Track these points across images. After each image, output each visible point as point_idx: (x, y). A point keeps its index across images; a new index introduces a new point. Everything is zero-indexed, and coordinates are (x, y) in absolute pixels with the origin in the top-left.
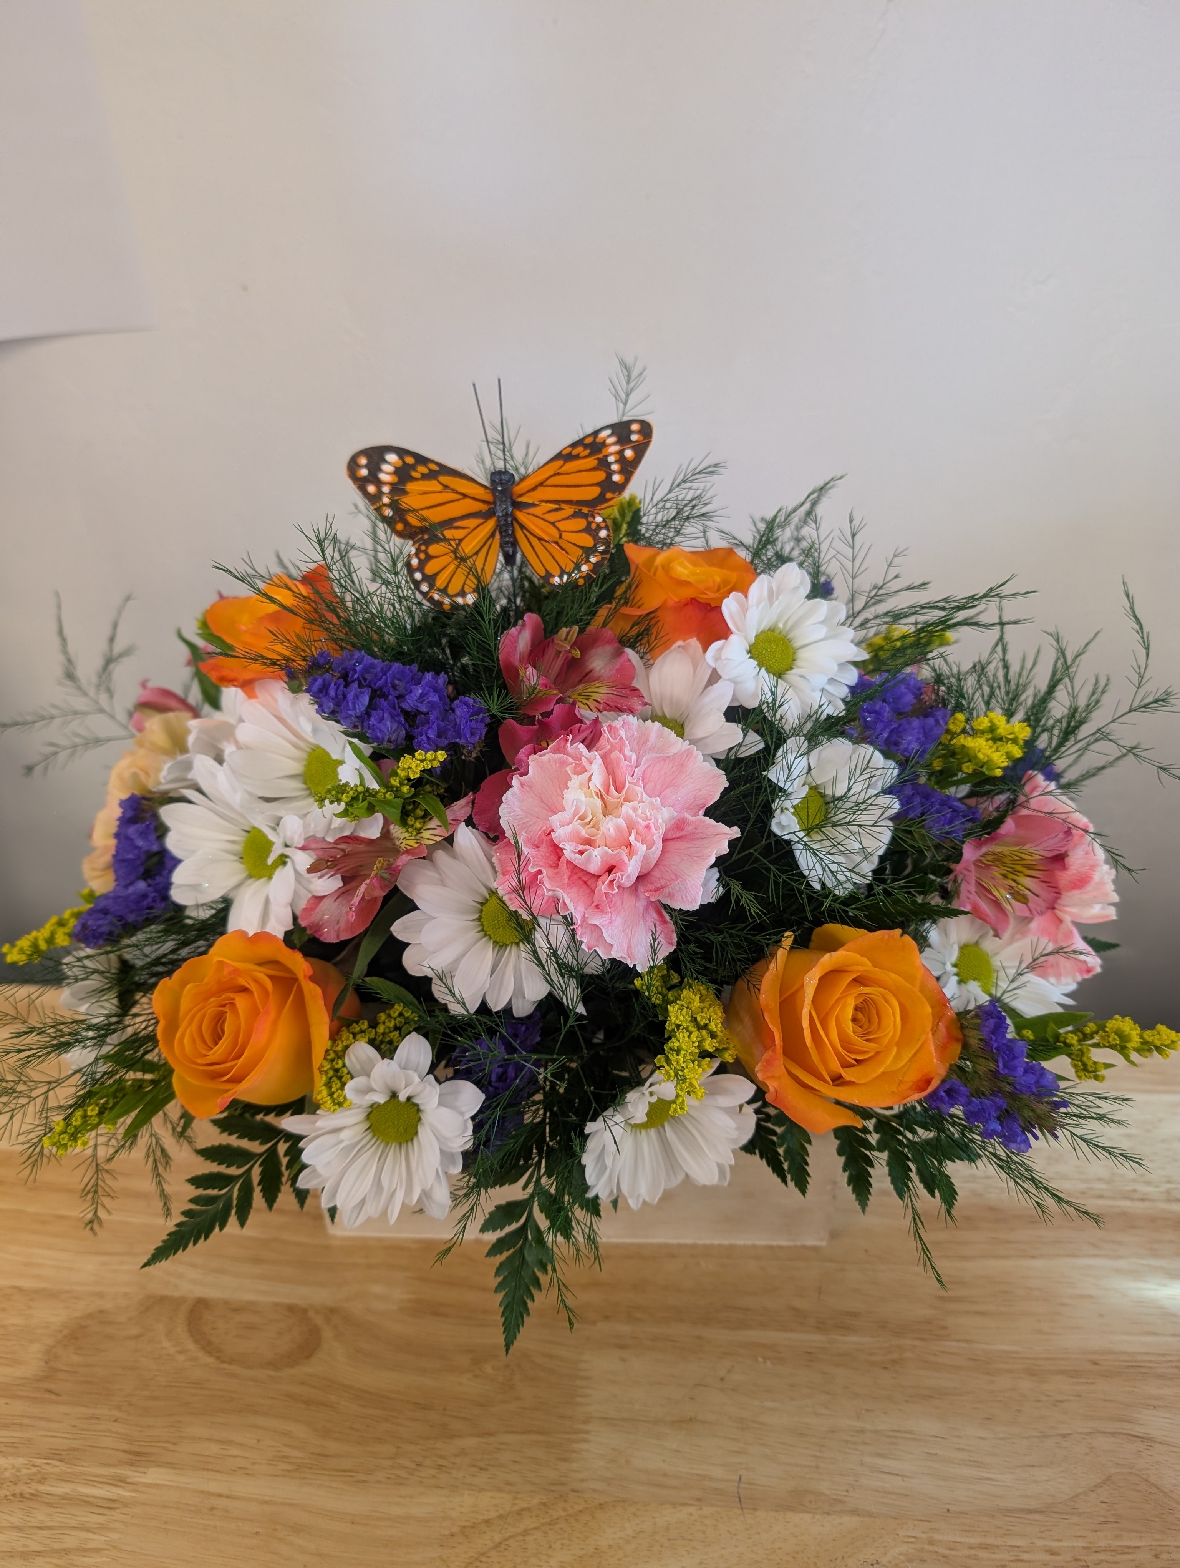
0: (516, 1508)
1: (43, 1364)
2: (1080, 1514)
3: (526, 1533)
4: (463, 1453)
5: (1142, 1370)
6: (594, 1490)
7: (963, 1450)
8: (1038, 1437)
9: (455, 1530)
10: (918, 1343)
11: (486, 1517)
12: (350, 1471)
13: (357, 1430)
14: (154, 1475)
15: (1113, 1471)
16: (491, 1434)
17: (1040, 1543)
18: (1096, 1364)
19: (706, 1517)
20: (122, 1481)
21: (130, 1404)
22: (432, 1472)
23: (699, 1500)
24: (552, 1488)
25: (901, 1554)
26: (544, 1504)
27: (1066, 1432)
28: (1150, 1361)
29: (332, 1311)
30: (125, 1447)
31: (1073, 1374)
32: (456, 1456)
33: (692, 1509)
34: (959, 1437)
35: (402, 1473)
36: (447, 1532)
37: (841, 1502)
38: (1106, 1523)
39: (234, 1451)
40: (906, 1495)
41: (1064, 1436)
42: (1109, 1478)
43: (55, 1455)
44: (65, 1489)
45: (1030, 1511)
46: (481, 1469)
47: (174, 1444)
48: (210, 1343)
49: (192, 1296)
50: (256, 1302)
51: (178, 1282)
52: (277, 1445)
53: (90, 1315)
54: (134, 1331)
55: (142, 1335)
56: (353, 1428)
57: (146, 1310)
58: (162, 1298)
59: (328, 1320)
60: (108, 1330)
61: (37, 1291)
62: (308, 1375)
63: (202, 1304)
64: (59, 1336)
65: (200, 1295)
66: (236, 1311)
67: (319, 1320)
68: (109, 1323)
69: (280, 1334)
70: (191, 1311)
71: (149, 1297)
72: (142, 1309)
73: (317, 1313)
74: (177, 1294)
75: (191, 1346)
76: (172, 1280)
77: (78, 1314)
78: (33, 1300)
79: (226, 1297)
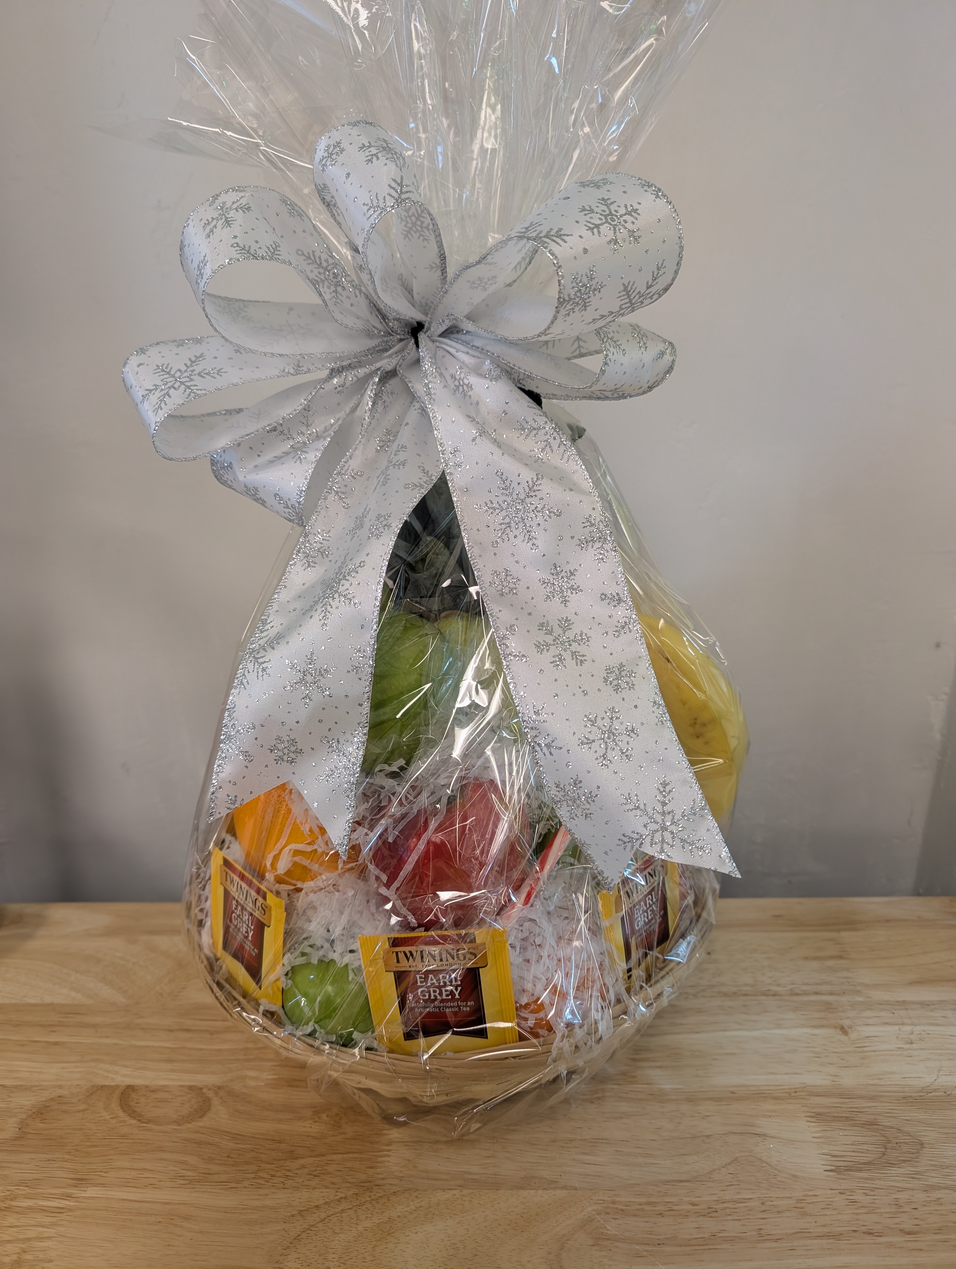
0: (338, 1197)
1: (17, 1130)
2: (714, 1181)
3: (343, 1211)
4: (303, 1167)
5: (764, 1095)
6: (391, 1184)
7: (640, 1147)
8: (691, 1138)
9: (294, 1213)
10: (615, 1087)
11: (316, 1204)
12: (224, 1182)
13: (231, 1158)
14: (91, 1192)
15: (738, 1155)
16: (323, 1156)
17: (688, 1199)
18: (733, 1093)
19: (464, 1196)
20: (69, 1196)
21: (77, 1150)
22: (282, 1180)
23: (460, 1186)
24: (362, 1184)
25: (594, 1210)
26: (356, 1194)
27: (709, 1134)
28: (769, 1090)
29: (219, 1088)
30: (73, 1176)
31: (718, 1100)
32: (298, 1169)
33: (456, 1192)
34: (638, 1140)
35: (262, 1182)
36: (289, 1214)
37: (556, 1182)
38: (731, 1185)
39: (146, 1175)
40: (600, 1176)
41: (708, 1136)
42: (736, 1159)
43: (24, 1183)
44: (30, 1203)
45: (681, 1181)
46: (315, 1176)
47: (106, 1172)
48: (134, 1112)
49: (123, 1084)
50: (167, 1085)
51: (114, 1076)
52: (176, 1169)
53: (52, 1099)
54: (82, 1107)
55: (88, 1109)
56: (228, 1157)
57: (91, 1094)
58: (102, 1086)
59: (216, 1093)
60: (64, 1107)
61: (16, 1087)
62: (200, 1127)
63: (131, 1088)
64: (30, 1113)
65: (129, 1084)
66: (153, 1091)
67: (210, 1094)
68: (65, 1103)
69: (183, 1104)
70: (122, 1093)
71: (93, 1086)
72: (88, 1094)
73: (209, 1090)
74: (113, 1084)
75: (121, 1114)
76: (110, 1075)
77: (44, 1099)
78: (12, 1092)
79: (147, 1084)
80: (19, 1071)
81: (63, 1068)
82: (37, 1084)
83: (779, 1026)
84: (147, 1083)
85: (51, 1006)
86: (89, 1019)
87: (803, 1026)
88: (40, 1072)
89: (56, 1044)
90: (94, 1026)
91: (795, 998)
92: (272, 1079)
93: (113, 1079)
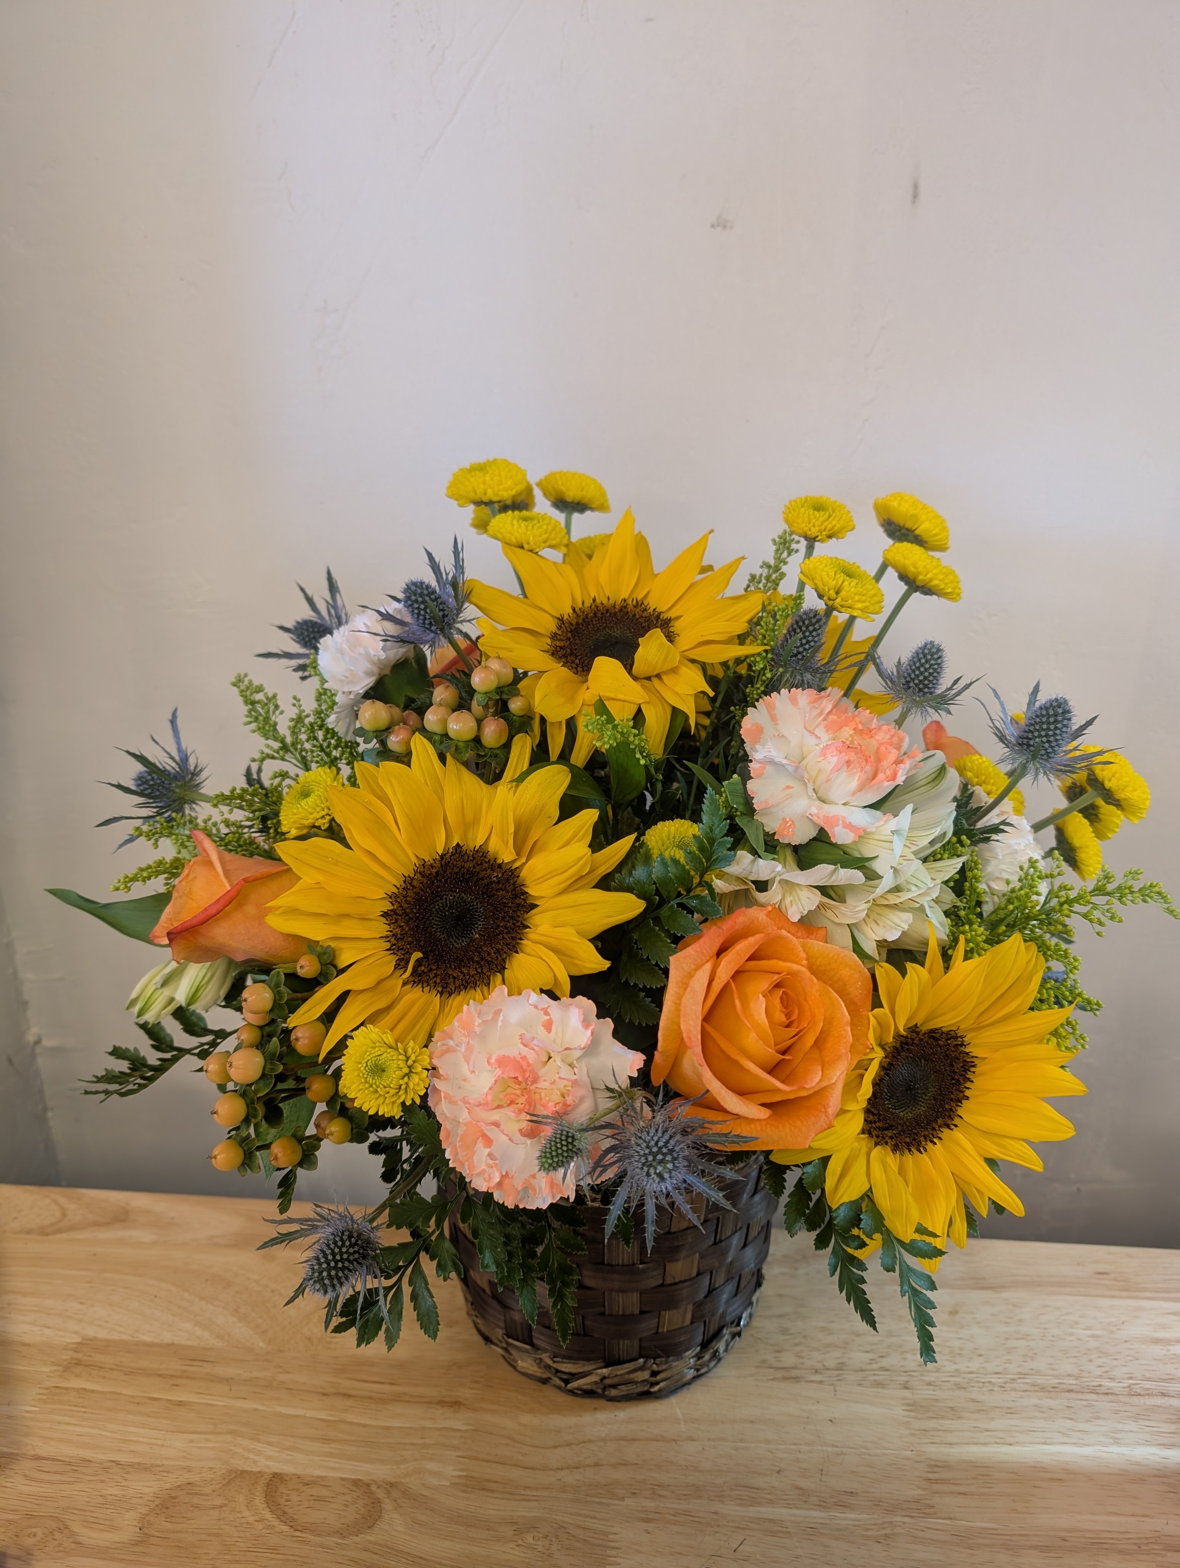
1: (138, 1530)
10: (906, 1520)
28: (1112, 1538)
29: (392, 1485)
48: (285, 1513)
49: (268, 1471)
50: (325, 1477)
51: (256, 1458)
53: (179, 1486)
54: (218, 1501)
55: (225, 1505)
57: (229, 1483)
58: (242, 1472)
59: (388, 1493)
60: (195, 1500)
61: (132, 1465)
62: (370, 1542)
63: (277, 1478)
64: (153, 1505)
65: (276, 1471)
66: (307, 1484)
67: (380, 1494)
68: (196, 1494)
69: (345, 1505)
70: (268, 1484)
71: (230, 1471)
72: (225, 1482)
73: (378, 1487)
74: (255, 1469)
75: (269, 1516)
76: (251, 1456)
77: (168, 1486)
78: (128, 1473)
79: (299, 1473)
80: (135, 1441)
81: (191, 1441)
82: (159, 1462)
83: (1117, 1442)
84: (299, 1471)
85: (172, 1349)
86: (220, 1370)
87: (1148, 1443)
88: (162, 1445)
89: (180, 1404)
90: (228, 1381)
91: (1136, 1400)
92: (459, 1477)
93: (255, 1462)
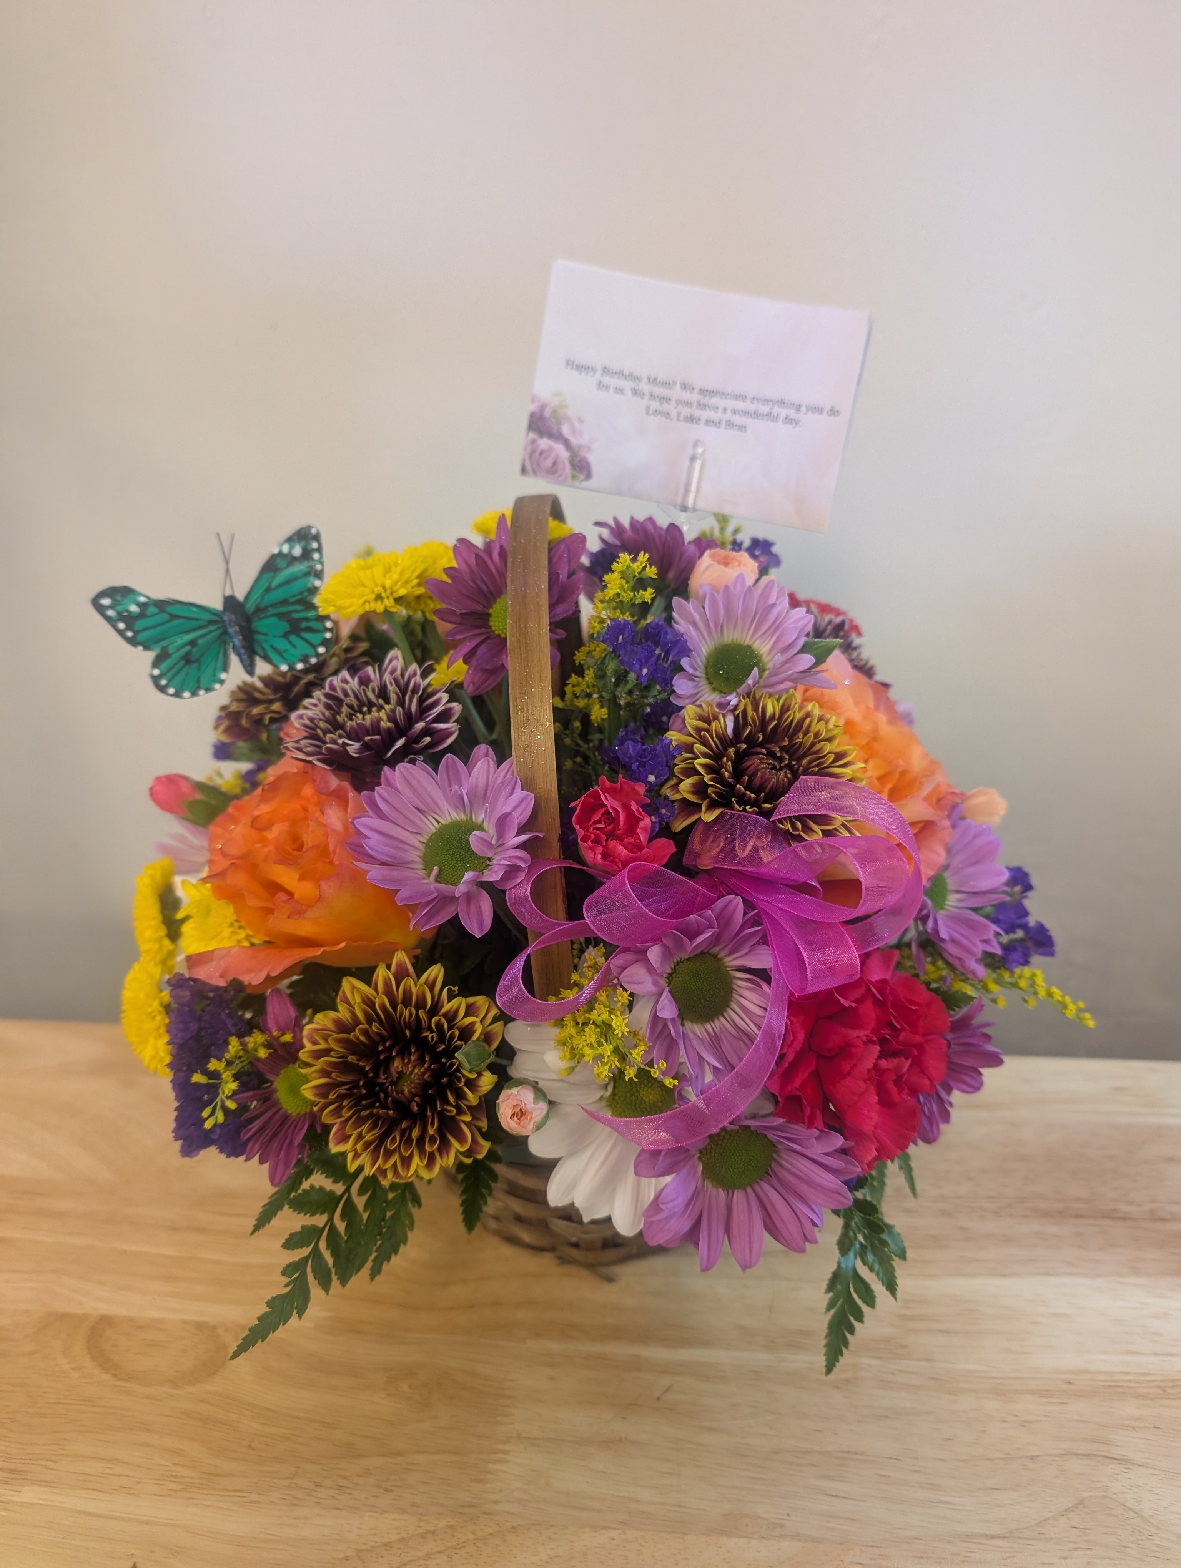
0: (421, 1531)
2: (1047, 1540)
3: (429, 1556)
4: (367, 1473)
5: (1120, 1390)
6: (508, 1513)
7: (919, 1472)
8: (1003, 1459)
9: (350, 1553)
10: (873, 1362)
11: (386, 1540)
12: (241, 1491)
13: (254, 1449)
14: (30, 1494)
15: (1085, 1494)
16: (400, 1454)
18: (1070, 1383)
19: (629, 1542)
21: (13, 1421)
22: (332, 1493)
23: (623, 1523)
24: (461, 1510)
26: (452, 1527)
27: (1035, 1454)
28: (1129, 1381)
31: (1045, 1394)
32: (359, 1476)
33: (614, 1533)
34: (916, 1458)
36: (341, 1556)
37: (781, 1526)
38: (1077, 1549)
39: (119, 1470)
40: (854, 1520)
41: (1032, 1458)
42: (1081, 1502)
45: (992, 1537)
46: (386, 1490)
47: (55, 1462)
48: (109, 1360)
49: (95, 1313)
50: (163, 1319)
51: (83, 1299)
52: (167, 1464)
54: (30, 1347)
55: (38, 1352)
56: (250, 1447)
57: (45, 1327)
63: (106, 1321)
65: (104, 1313)
66: (140, 1328)
67: (228, 1338)
69: (184, 1351)
70: (93, 1328)
71: (50, 1314)
72: (40, 1326)
73: (227, 1330)
74: (80, 1311)
75: (88, 1363)
76: (77, 1297)
81: (7, 1281)
84: (132, 1313)
86: (53, 1204)
90: (61, 1215)
92: (326, 1317)
93: (80, 1303)
